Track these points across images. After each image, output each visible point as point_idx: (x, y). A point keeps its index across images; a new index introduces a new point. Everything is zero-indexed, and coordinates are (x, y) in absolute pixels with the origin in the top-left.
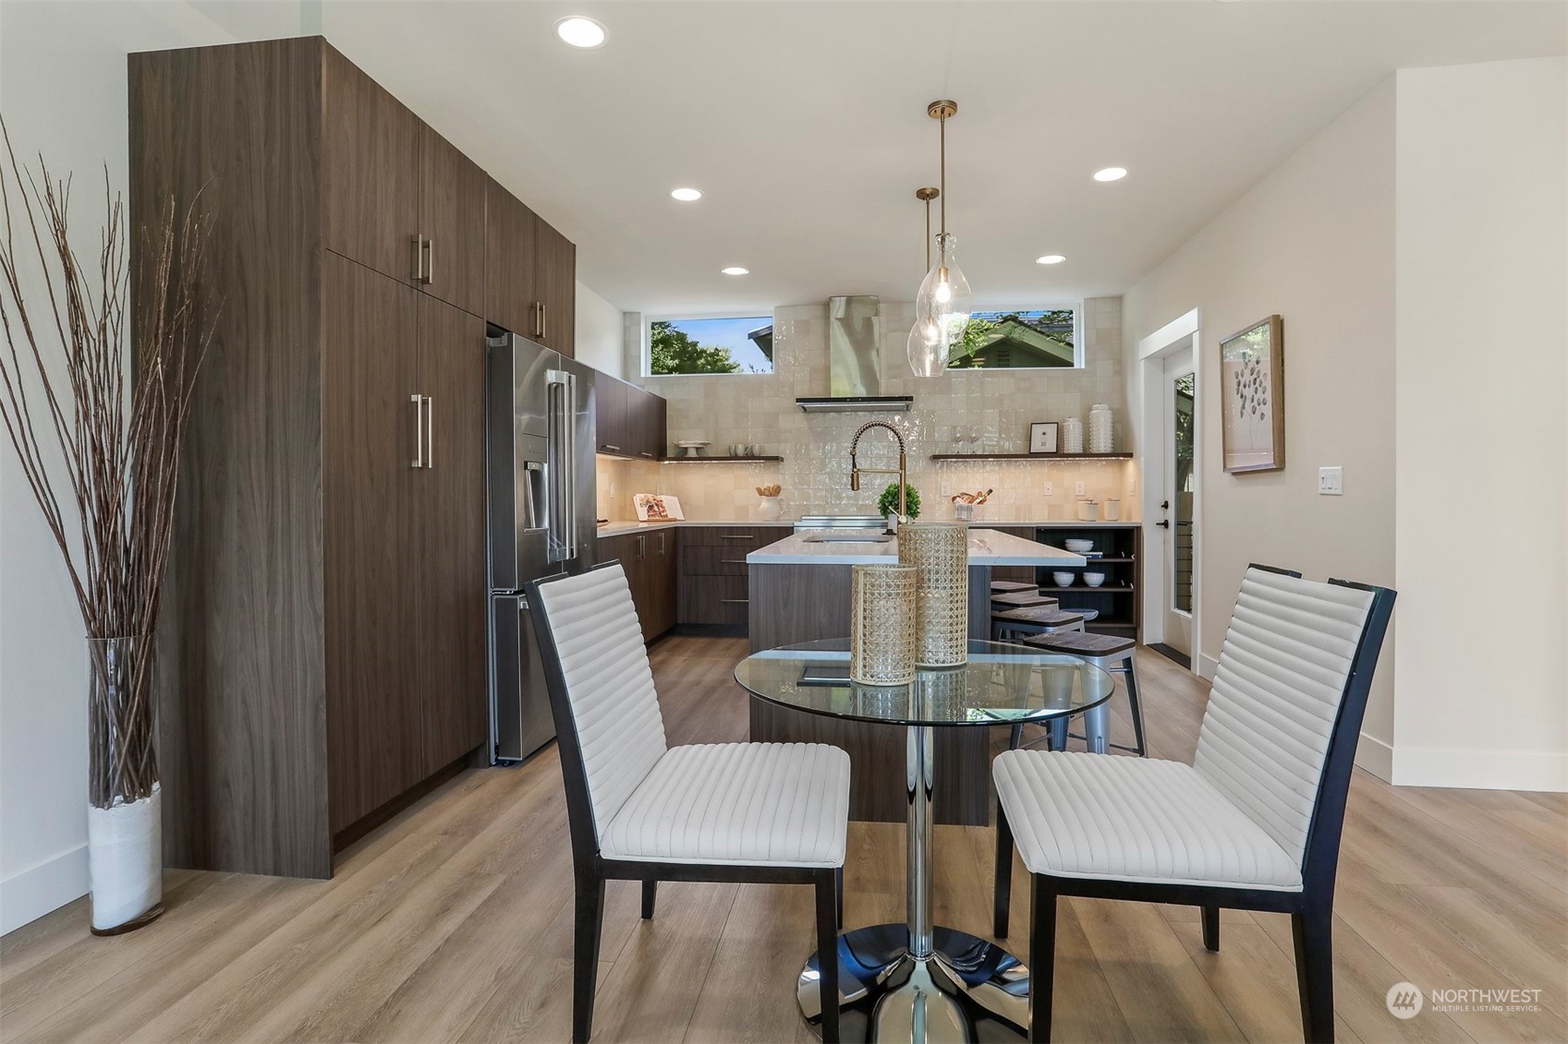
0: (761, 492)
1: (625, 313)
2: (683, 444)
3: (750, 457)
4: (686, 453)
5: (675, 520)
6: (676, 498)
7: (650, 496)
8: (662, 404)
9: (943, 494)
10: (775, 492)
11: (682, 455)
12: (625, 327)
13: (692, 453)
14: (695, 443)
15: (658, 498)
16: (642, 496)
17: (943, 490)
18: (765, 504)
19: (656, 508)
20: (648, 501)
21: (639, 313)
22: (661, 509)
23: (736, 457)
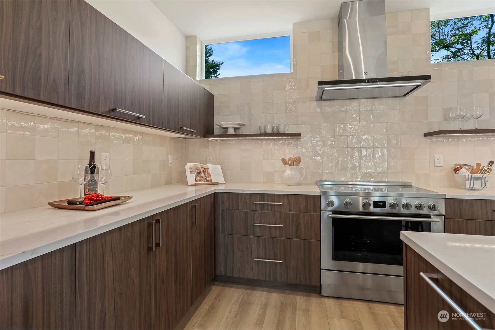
0: (284, 162)
1: (186, 37)
2: (224, 124)
3: (277, 134)
4: (227, 131)
5: (217, 184)
6: (219, 167)
7: (199, 165)
8: (210, 98)
9: (436, 165)
10: (295, 162)
11: (224, 134)
12: (186, 47)
13: (231, 131)
14: (233, 124)
15: (205, 166)
16: (192, 164)
17: (436, 161)
18: (289, 171)
19: (202, 175)
20: (196, 169)
21: (196, 36)
22: (207, 175)
23: (265, 134)
